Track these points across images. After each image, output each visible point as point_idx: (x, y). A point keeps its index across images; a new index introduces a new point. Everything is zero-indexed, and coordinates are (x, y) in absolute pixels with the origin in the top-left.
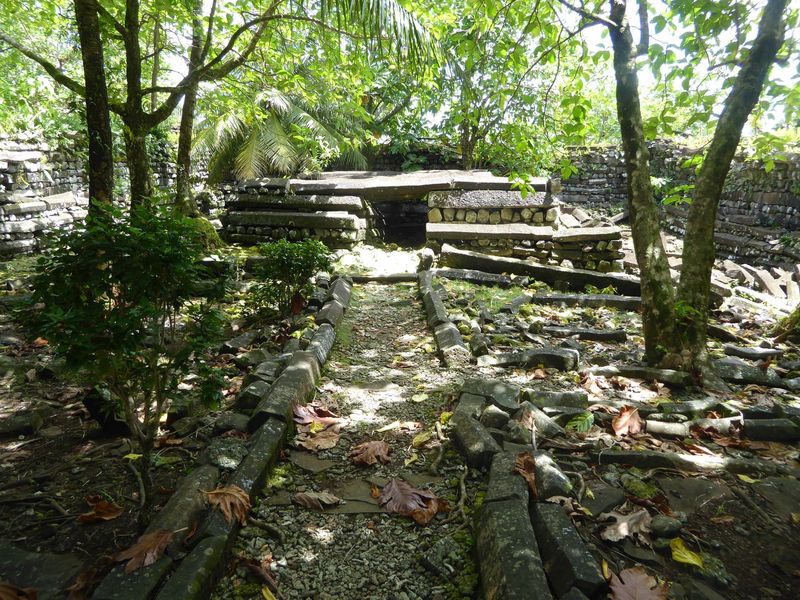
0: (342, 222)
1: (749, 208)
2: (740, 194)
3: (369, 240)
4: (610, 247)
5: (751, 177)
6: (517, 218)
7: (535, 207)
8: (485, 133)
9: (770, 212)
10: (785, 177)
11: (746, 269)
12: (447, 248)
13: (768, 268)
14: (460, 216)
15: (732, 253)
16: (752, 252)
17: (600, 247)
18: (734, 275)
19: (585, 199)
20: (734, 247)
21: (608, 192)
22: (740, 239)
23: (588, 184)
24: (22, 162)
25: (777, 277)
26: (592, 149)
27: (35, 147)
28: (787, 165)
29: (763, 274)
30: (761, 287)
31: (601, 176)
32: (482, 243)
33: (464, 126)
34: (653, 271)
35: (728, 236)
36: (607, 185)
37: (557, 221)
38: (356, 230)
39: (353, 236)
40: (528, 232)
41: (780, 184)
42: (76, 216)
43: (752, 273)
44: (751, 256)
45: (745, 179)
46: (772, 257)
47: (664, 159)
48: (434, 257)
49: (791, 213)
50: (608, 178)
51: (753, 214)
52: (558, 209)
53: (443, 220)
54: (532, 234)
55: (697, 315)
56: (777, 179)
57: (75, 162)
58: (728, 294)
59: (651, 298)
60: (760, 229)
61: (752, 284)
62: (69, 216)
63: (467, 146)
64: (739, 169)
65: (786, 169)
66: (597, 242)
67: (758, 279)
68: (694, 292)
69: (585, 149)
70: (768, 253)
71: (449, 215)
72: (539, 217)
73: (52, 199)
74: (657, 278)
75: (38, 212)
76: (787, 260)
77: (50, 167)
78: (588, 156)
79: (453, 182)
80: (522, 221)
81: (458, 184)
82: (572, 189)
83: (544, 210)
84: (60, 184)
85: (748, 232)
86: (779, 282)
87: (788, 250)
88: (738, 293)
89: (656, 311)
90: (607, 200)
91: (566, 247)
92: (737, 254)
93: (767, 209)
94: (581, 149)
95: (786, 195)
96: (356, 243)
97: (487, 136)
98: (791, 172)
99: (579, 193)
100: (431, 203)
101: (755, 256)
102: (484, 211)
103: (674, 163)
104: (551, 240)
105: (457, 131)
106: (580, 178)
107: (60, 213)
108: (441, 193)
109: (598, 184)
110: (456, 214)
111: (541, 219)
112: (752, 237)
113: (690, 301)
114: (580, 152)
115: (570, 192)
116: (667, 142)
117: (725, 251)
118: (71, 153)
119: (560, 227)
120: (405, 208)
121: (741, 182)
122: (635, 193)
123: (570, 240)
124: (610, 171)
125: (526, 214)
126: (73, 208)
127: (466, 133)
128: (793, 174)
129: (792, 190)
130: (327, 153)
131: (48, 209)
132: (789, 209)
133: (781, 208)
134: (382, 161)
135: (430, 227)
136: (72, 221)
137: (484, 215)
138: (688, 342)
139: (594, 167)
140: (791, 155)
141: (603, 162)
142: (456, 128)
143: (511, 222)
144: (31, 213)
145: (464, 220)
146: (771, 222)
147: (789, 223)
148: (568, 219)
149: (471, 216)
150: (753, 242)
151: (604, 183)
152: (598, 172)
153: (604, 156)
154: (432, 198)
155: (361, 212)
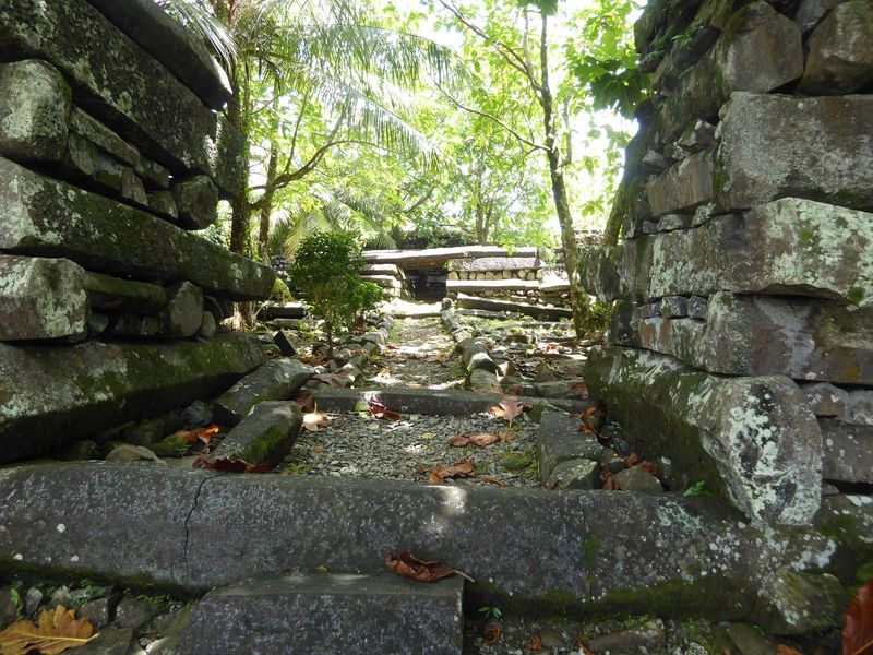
0: (384, 282)
3: (403, 297)
6: (515, 276)
7: (528, 268)
12: (461, 296)
14: (472, 276)
26: (593, 232)
32: (487, 293)
33: (479, 214)
37: (543, 277)
38: (394, 288)
39: (391, 291)
48: (452, 302)
53: (459, 279)
54: (523, 286)
63: (481, 230)
71: (464, 275)
72: (531, 275)
79: (466, 252)
80: (518, 278)
81: (470, 253)
83: (534, 271)
89: (579, 309)
91: (549, 295)
94: (584, 232)
96: (394, 297)
100: (450, 268)
102: (489, 272)
104: (538, 290)
108: (458, 260)
110: (469, 275)
111: (532, 277)
119: (546, 282)
120: (430, 279)
123: (552, 290)
125: (522, 274)
127: (481, 220)
130: (365, 236)
134: (408, 246)
135: (449, 283)
137: (490, 275)
143: (509, 279)
145: (475, 279)
149: (480, 275)
154: (450, 265)
155: (397, 276)
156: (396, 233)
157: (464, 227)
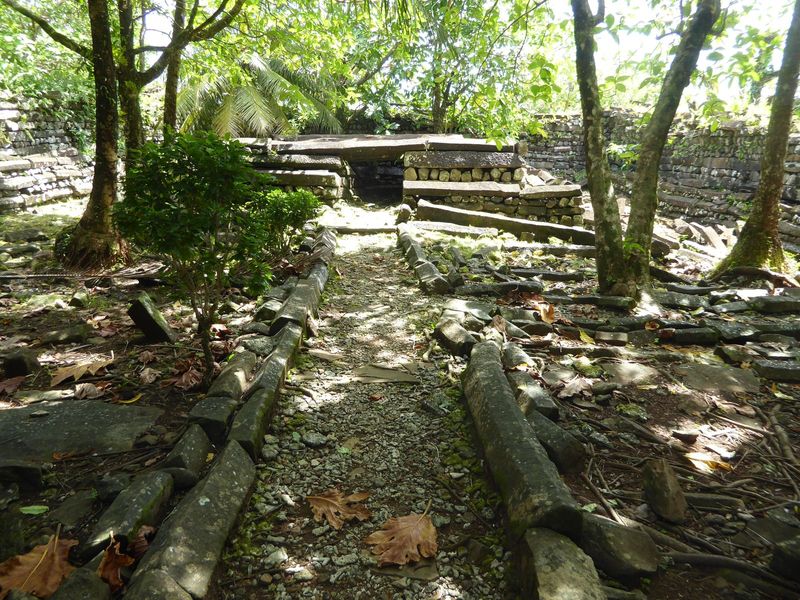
0: (324, 180)
1: (700, 173)
2: (692, 161)
3: (347, 197)
4: (572, 203)
5: (702, 143)
6: (487, 176)
7: (503, 167)
8: (456, 98)
9: (718, 175)
10: (731, 143)
11: (695, 226)
12: (422, 203)
13: (713, 225)
14: (434, 175)
15: (683, 213)
16: (701, 212)
17: (562, 203)
18: (682, 231)
19: (550, 166)
20: (685, 208)
21: (572, 160)
22: (691, 201)
23: (553, 151)
24: (4, 120)
25: (720, 232)
26: (558, 117)
27: (15, 106)
28: (733, 132)
29: (709, 230)
30: (707, 241)
31: (566, 143)
32: (454, 199)
33: (436, 92)
34: (605, 213)
35: (680, 199)
36: (571, 153)
37: (523, 180)
38: (337, 187)
39: (334, 193)
40: (497, 189)
41: (727, 150)
42: (58, 175)
43: (699, 230)
44: (700, 216)
45: (696, 145)
46: (718, 216)
47: (624, 127)
48: (412, 212)
49: (735, 176)
50: (573, 145)
51: (703, 178)
52: (524, 170)
53: (418, 179)
54: (501, 191)
55: (642, 252)
56: (724, 145)
57: (53, 122)
58: (676, 247)
59: (603, 237)
60: (708, 191)
61: (698, 239)
62: (52, 175)
63: (438, 112)
64: (691, 136)
65: (732, 137)
66: (559, 199)
67: (704, 235)
68: (640, 232)
69: (551, 116)
70: (714, 212)
71: (424, 174)
72: (507, 176)
73: (36, 158)
74: (608, 220)
75: (23, 171)
76: (730, 218)
77: (31, 126)
78: (554, 124)
79: (427, 143)
80: (491, 179)
81: (433, 144)
82: (538, 156)
83: (511, 170)
84: (40, 144)
85: (698, 194)
86: (722, 237)
87: (731, 209)
88: (685, 247)
90: (571, 167)
91: (532, 203)
92: (688, 215)
93: (715, 172)
94: (547, 117)
95: (732, 159)
96: (337, 200)
97: (457, 103)
98: (737, 138)
99: (545, 160)
100: (407, 163)
101: (704, 216)
102: (456, 171)
103: (633, 131)
104: (518, 197)
105: (429, 98)
106: (546, 146)
107: (44, 171)
108: (417, 153)
109: (563, 152)
110: (430, 173)
111: (509, 178)
112: (701, 198)
113: (637, 240)
114: (546, 120)
115: (536, 159)
116: (628, 111)
117: (677, 212)
118: (49, 112)
119: (527, 186)
120: (380, 170)
121: (693, 148)
122: (591, 146)
123: (534, 197)
124: (574, 139)
125: (495, 174)
126: (55, 167)
127: (438, 99)
128: (738, 140)
129: (737, 155)
130: (304, 116)
131: (32, 167)
132: (734, 172)
133: (726, 172)
134: (354, 127)
135: (407, 184)
136: (55, 179)
137: (456, 173)
138: (633, 275)
139: (560, 135)
140: (736, 123)
141: (567, 131)
142: (427, 94)
143: (481, 180)
144: (16, 171)
145: (438, 179)
146: (718, 185)
147: (734, 185)
148: (534, 180)
149: (444, 175)
150: (702, 203)
151: (568, 151)
152: (563, 140)
153: (569, 124)
154: (407, 158)
155: (340, 171)
156: (341, 113)
157: (416, 107)
